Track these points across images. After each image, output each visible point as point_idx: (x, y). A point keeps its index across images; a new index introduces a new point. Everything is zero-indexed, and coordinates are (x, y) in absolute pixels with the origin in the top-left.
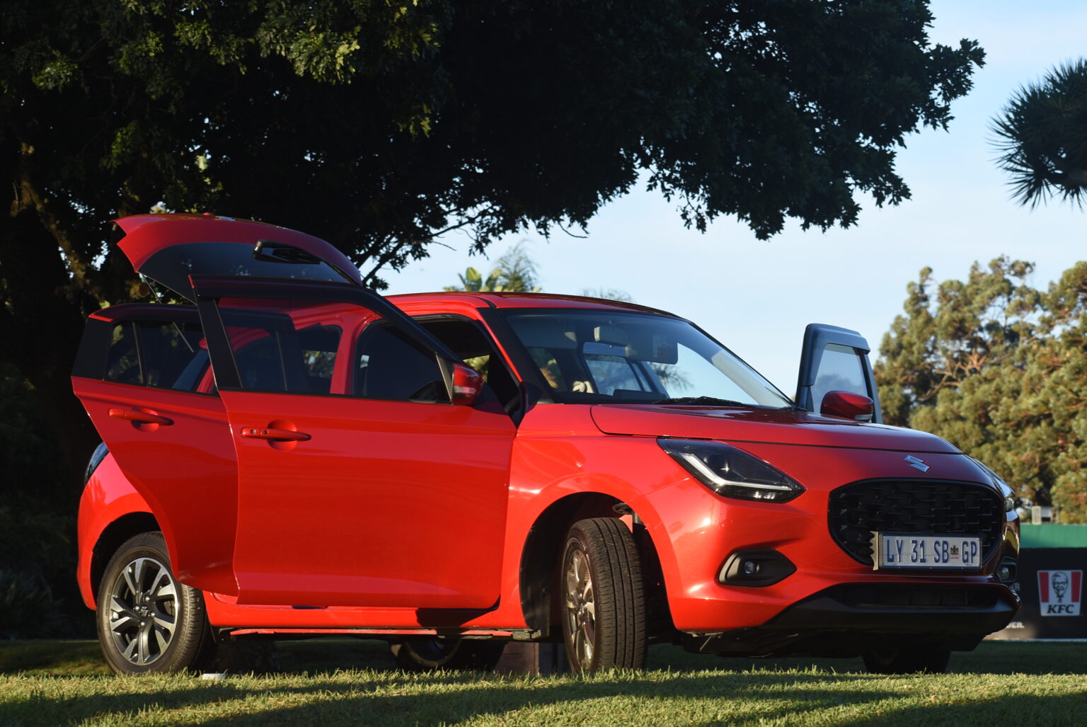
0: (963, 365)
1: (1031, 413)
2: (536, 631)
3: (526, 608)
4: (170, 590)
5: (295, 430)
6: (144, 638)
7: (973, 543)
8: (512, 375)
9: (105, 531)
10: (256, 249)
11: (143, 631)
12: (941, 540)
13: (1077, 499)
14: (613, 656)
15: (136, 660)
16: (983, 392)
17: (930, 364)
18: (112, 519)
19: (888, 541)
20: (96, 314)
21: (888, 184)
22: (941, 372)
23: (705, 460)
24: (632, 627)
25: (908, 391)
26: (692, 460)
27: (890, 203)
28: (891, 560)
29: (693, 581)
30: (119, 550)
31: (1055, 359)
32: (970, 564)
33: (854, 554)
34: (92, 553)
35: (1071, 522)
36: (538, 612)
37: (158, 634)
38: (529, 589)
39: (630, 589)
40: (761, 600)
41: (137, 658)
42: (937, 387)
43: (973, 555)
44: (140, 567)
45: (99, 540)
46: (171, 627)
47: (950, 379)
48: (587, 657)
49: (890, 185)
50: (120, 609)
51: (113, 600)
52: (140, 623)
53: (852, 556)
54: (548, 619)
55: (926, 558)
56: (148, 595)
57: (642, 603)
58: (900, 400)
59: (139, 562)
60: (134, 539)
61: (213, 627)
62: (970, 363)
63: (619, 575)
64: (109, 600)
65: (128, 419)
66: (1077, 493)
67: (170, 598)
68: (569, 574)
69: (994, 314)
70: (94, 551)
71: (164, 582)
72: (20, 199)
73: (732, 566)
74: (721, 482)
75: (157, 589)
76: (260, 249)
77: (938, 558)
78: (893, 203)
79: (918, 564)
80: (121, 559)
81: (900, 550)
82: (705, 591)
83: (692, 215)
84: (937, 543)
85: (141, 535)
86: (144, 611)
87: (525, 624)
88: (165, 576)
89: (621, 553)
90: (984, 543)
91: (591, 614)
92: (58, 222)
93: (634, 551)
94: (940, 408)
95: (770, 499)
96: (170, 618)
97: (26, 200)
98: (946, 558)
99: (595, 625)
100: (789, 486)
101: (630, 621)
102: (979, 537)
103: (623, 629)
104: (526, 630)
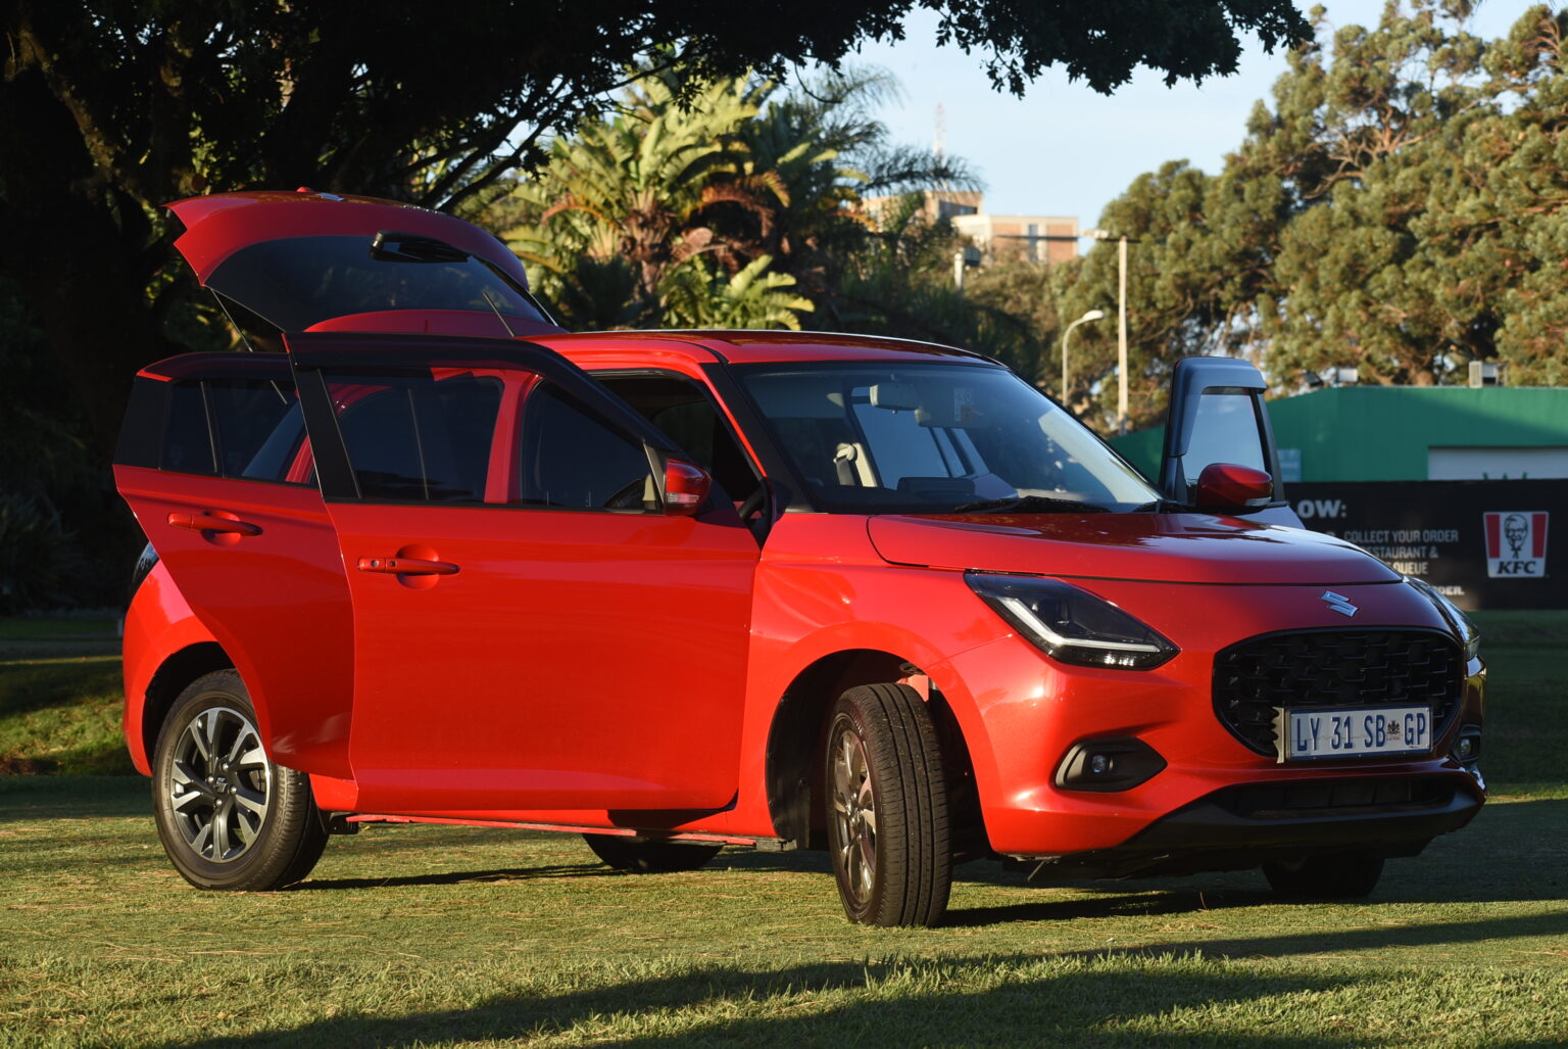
0: (1369, 146)
1: (1467, 222)
2: (790, 841)
3: (775, 811)
4: (257, 756)
5: (436, 559)
6: (221, 822)
7: (1420, 716)
8: (751, 465)
9: (162, 666)
10: (375, 244)
11: (220, 813)
12: (1374, 714)
13: (1533, 346)
14: (903, 890)
15: (210, 853)
16: (1404, 179)
17: (1321, 146)
18: (174, 650)
19: (1299, 721)
20: (148, 371)
21: (1281, 21)
22: (1337, 158)
23: (1034, 607)
24: (930, 848)
25: (1289, 184)
26: (1015, 606)
27: (1284, 45)
28: (1302, 748)
29: (1017, 785)
30: (183, 694)
31: (1504, 144)
32: (1416, 746)
33: (1248, 741)
34: (144, 697)
35: (1524, 383)
36: (793, 814)
37: (242, 819)
38: (780, 782)
39: (926, 794)
40: (1116, 811)
41: (212, 851)
42: (1331, 179)
43: (1421, 732)
44: (215, 720)
45: (154, 679)
46: (261, 810)
47: (1350, 167)
48: (865, 887)
49: (1283, 21)
50: (186, 781)
51: (175, 767)
52: (215, 802)
53: (1248, 745)
54: (807, 823)
55: (1354, 741)
56: (226, 761)
57: (944, 813)
58: (1277, 198)
59: (213, 714)
60: (204, 679)
61: (321, 811)
62: (1379, 144)
63: (911, 773)
64: (170, 766)
65: (196, 527)
66: (1533, 338)
67: (259, 767)
68: (839, 764)
69: (1415, 72)
70: (146, 694)
71: (250, 745)
72: (18, 55)
73: (1075, 762)
74: (1057, 640)
75: (240, 755)
76: (380, 243)
77: (1369, 740)
78: (1287, 45)
79: (1342, 751)
80: (186, 708)
81: (1315, 733)
82: (1033, 800)
83: (1003, 73)
84: (1369, 718)
85: (215, 674)
86: (221, 784)
87: (773, 832)
88: (251, 735)
89: (913, 740)
90: (1435, 713)
91: (870, 828)
92: (73, 87)
93: (932, 737)
94: (1338, 206)
95: (1128, 666)
96: (259, 796)
97: (27, 56)
98: (1381, 739)
99: (876, 842)
100: (1156, 645)
101: (926, 840)
102: (1429, 706)
103: (917, 851)
104: (776, 840)
